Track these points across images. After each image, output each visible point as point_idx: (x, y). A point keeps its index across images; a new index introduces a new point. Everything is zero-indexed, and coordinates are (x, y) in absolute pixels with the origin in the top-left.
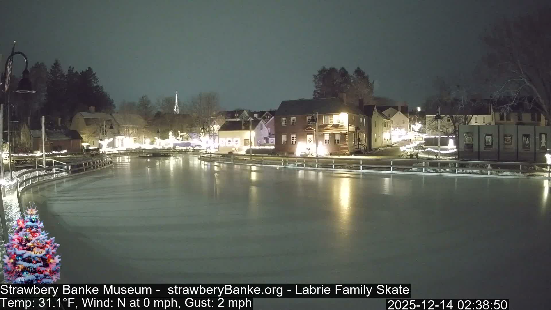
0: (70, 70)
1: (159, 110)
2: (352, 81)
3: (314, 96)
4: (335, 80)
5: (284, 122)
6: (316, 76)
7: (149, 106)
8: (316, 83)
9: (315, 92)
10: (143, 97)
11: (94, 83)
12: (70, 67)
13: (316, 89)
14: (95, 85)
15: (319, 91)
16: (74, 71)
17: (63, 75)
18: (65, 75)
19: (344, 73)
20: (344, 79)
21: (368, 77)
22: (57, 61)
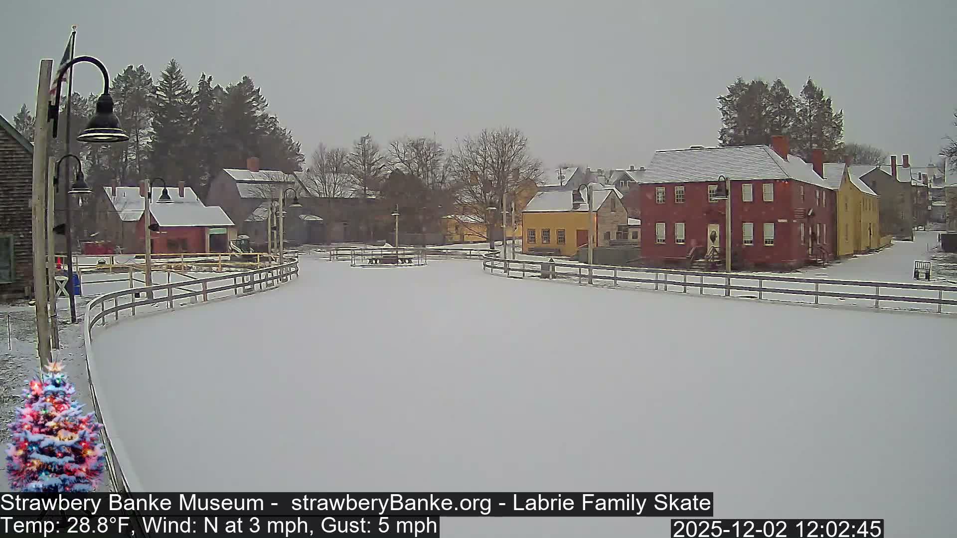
0: (204, 85)
1: (398, 166)
2: (797, 110)
3: (721, 142)
4: (765, 107)
5: (660, 195)
6: (725, 99)
7: (376, 157)
8: (725, 113)
9: (723, 132)
10: (363, 140)
11: (258, 109)
12: (204, 76)
13: (725, 126)
14: (259, 113)
15: (732, 131)
16: (213, 86)
17: (187, 94)
18: (194, 91)
19: (781, 94)
20: (782, 106)
21: (829, 101)
22: (173, 64)
